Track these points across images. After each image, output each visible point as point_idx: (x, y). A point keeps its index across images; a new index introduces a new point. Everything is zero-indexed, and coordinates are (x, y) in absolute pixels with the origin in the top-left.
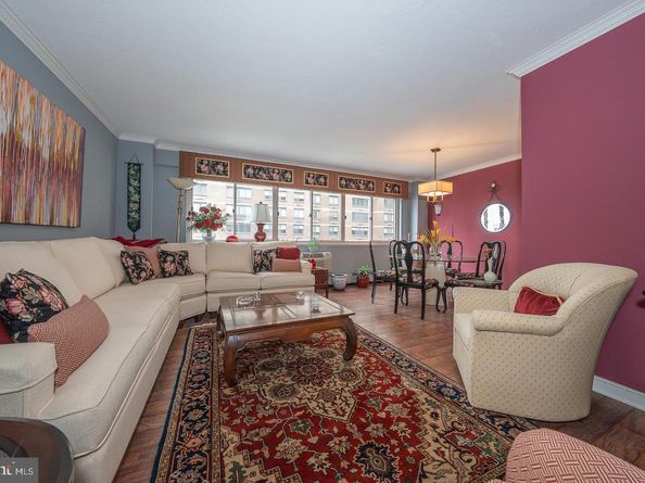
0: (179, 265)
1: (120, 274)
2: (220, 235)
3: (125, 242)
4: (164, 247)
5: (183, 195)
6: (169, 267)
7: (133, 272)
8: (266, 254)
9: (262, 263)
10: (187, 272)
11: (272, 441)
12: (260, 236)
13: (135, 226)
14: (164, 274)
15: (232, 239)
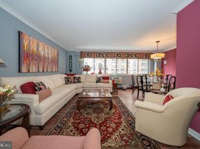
0: (78, 81)
1: (64, 82)
2: (89, 72)
3: (67, 75)
4: (75, 76)
5: (81, 63)
6: (76, 81)
7: (67, 81)
8: (99, 78)
9: (98, 81)
10: (80, 82)
11: (79, 123)
12: (100, 73)
13: (71, 71)
14: (74, 82)
15: (92, 74)
